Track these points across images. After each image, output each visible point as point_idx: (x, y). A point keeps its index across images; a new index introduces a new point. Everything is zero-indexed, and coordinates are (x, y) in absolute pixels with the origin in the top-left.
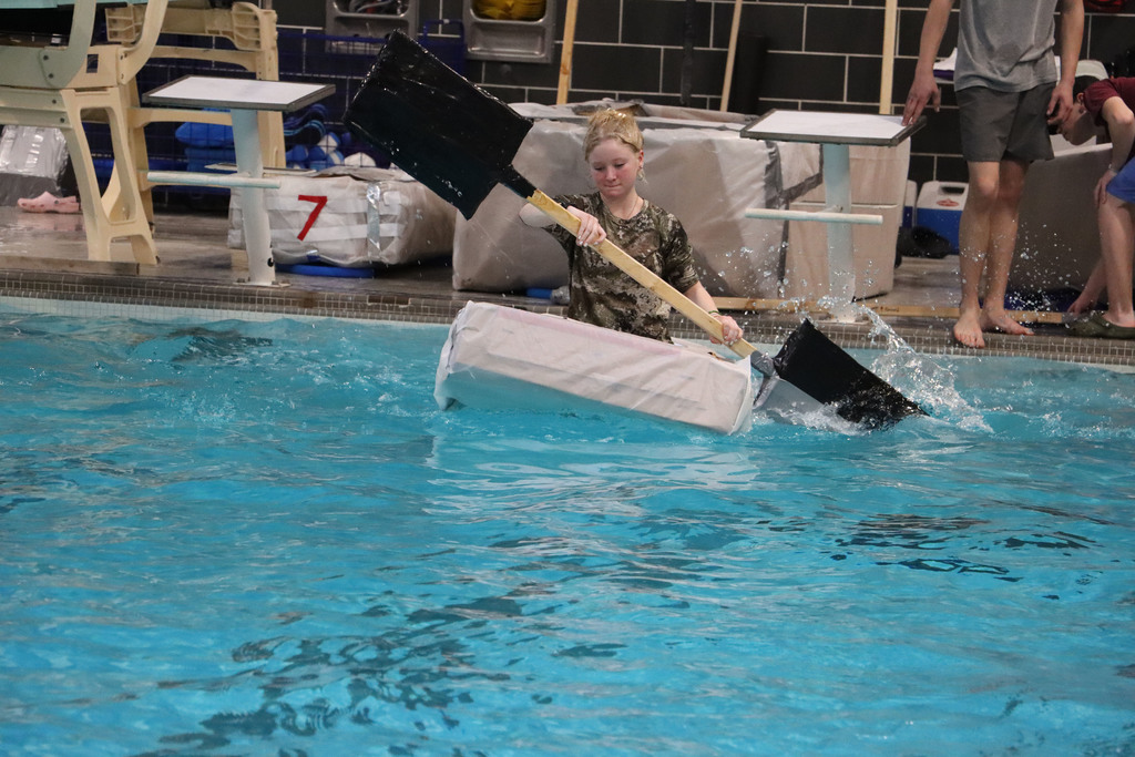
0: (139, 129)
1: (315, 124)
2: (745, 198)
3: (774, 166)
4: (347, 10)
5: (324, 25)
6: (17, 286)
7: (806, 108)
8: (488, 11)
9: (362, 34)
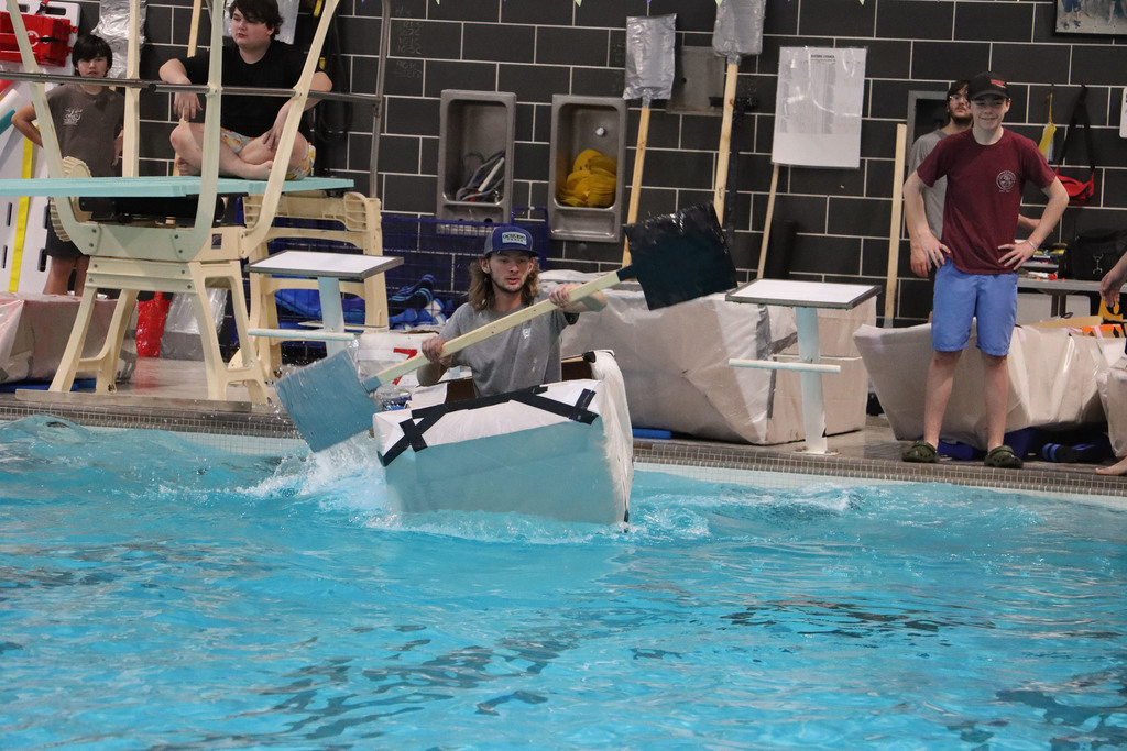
0: (270, 295)
1: (423, 291)
2: (739, 349)
3: (764, 322)
4: (454, 199)
5: (435, 211)
6: (147, 420)
7: (829, 280)
8: (568, 200)
9: (466, 219)
